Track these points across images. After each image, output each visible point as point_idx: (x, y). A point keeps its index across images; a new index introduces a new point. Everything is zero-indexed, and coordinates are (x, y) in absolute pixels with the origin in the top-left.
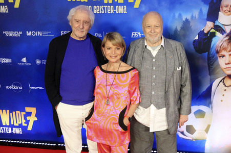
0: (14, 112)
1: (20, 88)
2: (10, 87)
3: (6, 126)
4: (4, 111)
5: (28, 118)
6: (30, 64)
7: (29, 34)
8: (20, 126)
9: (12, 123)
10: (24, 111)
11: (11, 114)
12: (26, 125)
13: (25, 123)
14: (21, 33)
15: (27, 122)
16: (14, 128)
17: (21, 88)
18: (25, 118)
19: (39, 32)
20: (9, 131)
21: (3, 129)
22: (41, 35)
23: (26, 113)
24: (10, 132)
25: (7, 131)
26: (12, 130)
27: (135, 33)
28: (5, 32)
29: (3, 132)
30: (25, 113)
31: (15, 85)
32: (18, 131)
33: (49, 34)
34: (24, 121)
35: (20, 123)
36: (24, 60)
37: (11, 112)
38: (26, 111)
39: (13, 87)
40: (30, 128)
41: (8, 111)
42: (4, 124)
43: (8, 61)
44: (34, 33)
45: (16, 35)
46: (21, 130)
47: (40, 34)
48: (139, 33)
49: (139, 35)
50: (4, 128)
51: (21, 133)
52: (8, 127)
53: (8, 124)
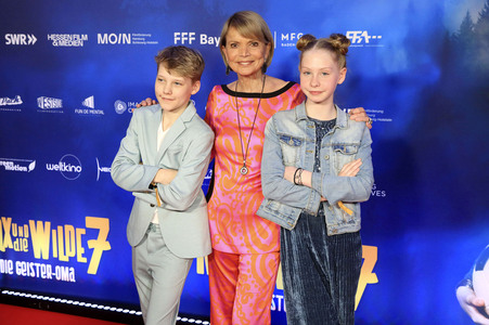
0: (60, 228)
1: (76, 169)
2: (55, 167)
3: (41, 261)
4: (40, 223)
5: (91, 244)
6: (102, 112)
7: (103, 39)
8: (72, 262)
9: (55, 255)
10: (82, 225)
11: (54, 231)
12: (84, 260)
13: (83, 255)
14: (85, 37)
15: (88, 253)
16: (57, 267)
17: (79, 169)
18: (84, 245)
19: (124, 35)
20: (46, 272)
21: (34, 267)
22: (129, 42)
23: (88, 230)
24: (49, 276)
25: (42, 273)
26: (54, 271)
27: (355, 33)
28: (52, 37)
29: (33, 275)
30: (83, 231)
31: (68, 161)
32: (66, 275)
33: (147, 39)
34: (81, 250)
35: (73, 255)
36: (89, 102)
37: (54, 227)
38: (87, 226)
39: (61, 167)
40: (93, 269)
41: (48, 224)
42: (37, 256)
43: (55, 103)
44: (113, 39)
45: (74, 44)
46: (73, 273)
47: (126, 39)
48: (365, 34)
49: (364, 38)
50: (37, 265)
51: (73, 280)
52: (46, 262)
53: (46, 257)
